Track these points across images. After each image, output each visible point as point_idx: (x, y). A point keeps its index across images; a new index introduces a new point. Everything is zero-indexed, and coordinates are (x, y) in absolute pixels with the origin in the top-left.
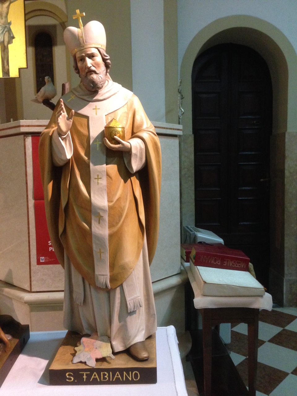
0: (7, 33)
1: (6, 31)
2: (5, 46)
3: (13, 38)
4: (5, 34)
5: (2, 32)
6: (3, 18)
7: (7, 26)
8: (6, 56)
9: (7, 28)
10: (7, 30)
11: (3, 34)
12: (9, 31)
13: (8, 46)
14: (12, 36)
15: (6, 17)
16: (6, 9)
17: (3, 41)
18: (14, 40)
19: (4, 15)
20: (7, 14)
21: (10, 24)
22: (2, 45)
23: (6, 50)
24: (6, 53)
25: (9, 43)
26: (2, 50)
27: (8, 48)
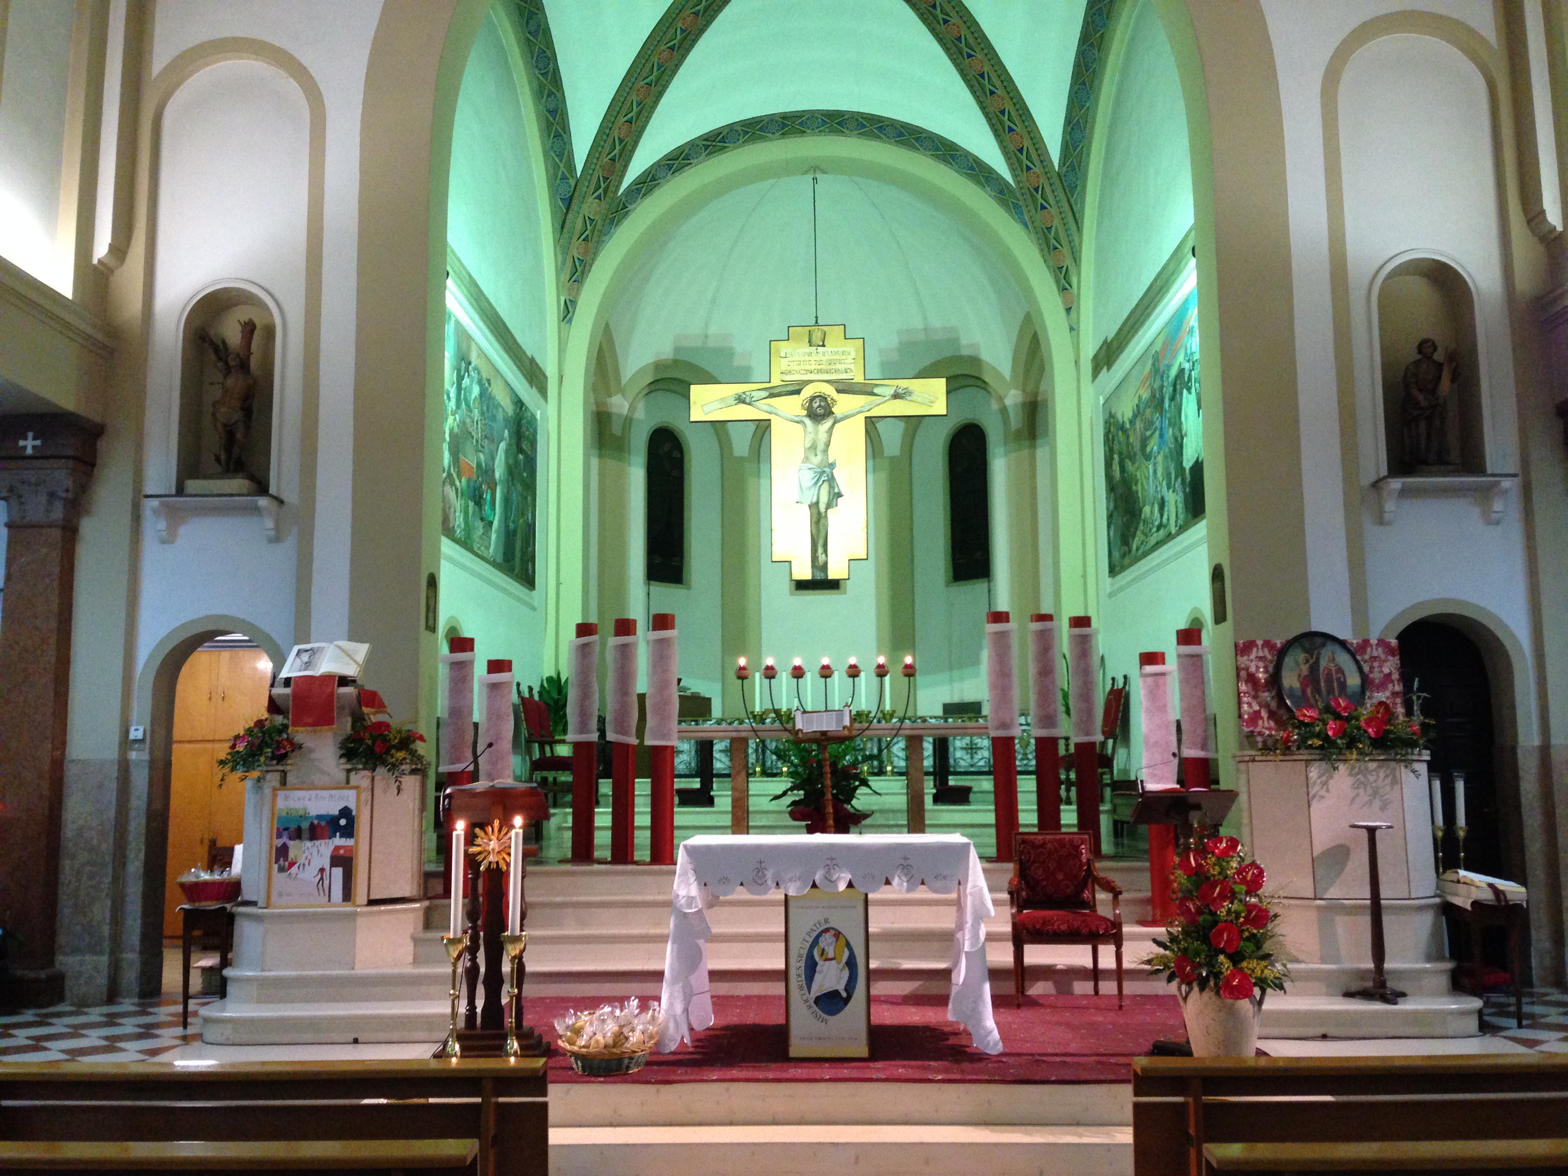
0: (826, 485)
1: (823, 481)
2: (819, 513)
3: (839, 495)
4: (820, 486)
5: (816, 483)
6: (819, 453)
7: (827, 470)
8: (822, 534)
9: (825, 475)
10: (826, 479)
11: (817, 487)
12: (831, 480)
13: (826, 512)
14: (836, 490)
15: (825, 451)
16: (826, 435)
17: (817, 503)
18: (840, 500)
19: (821, 446)
20: (828, 444)
21: (832, 466)
22: (815, 511)
23: (822, 521)
24: (821, 527)
25: (829, 506)
26: (814, 519)
27: (826, 516)
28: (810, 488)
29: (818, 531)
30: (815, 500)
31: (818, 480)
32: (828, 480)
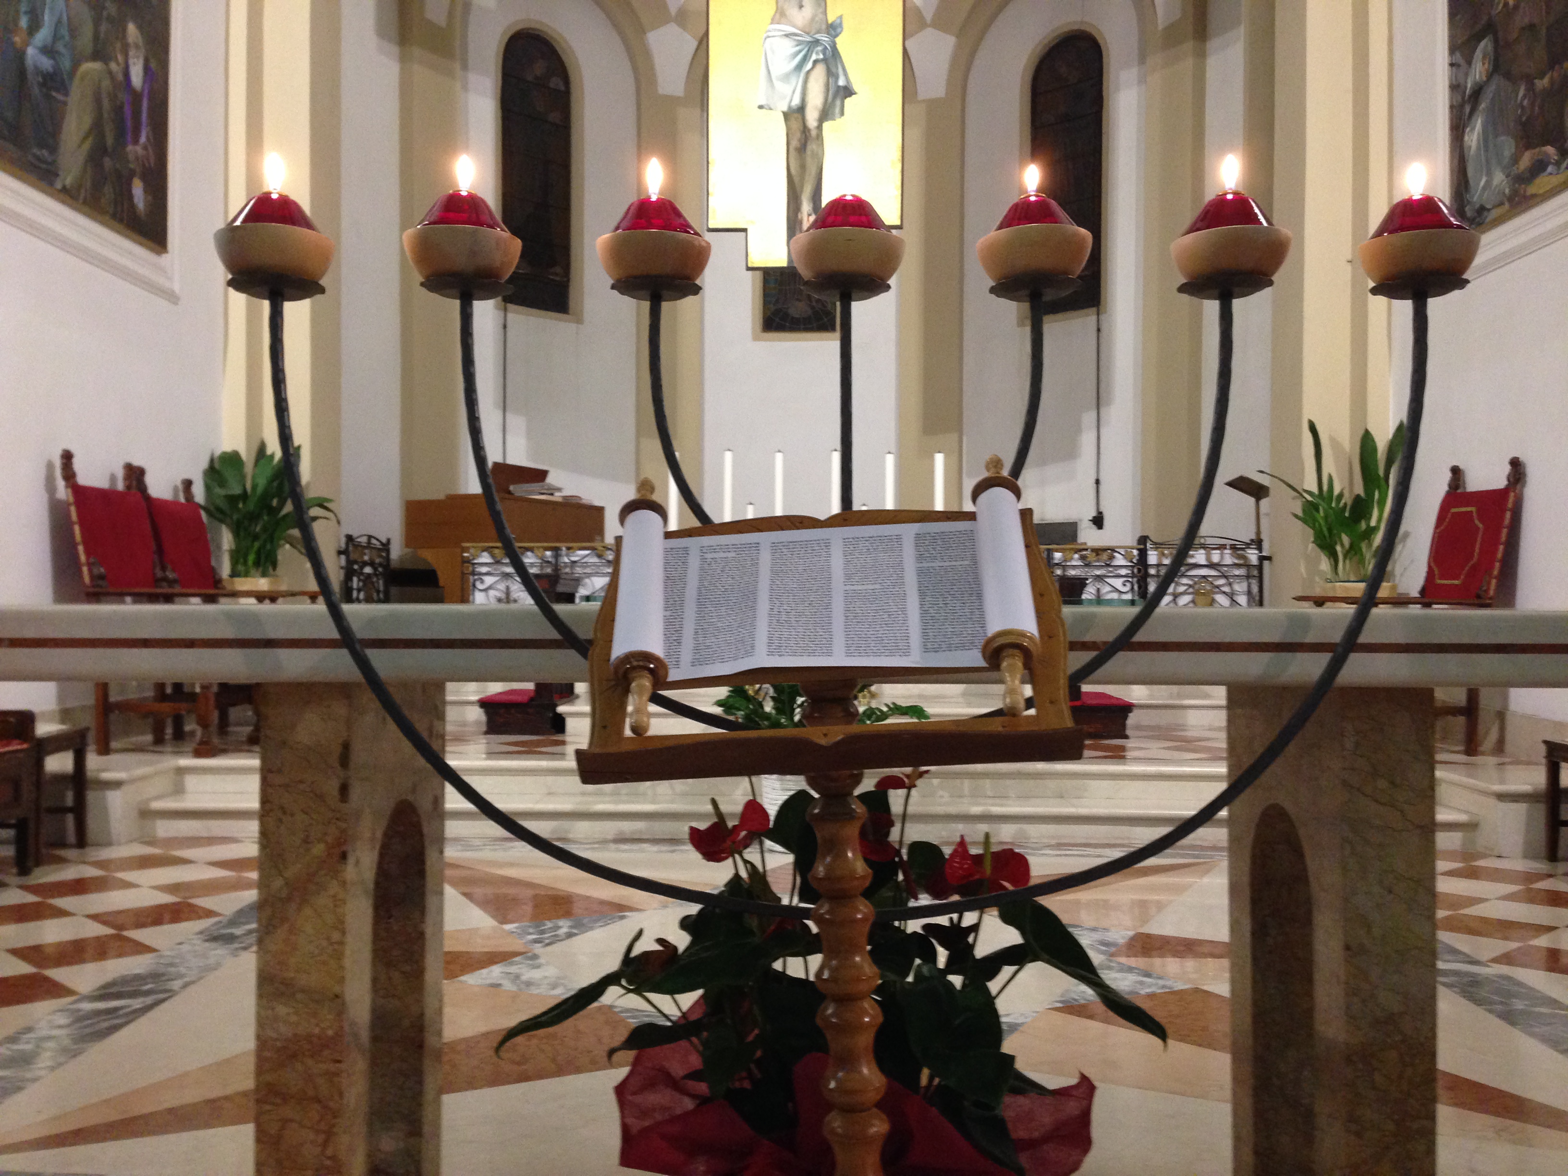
0: (819, 74)
1: (816, 62)
2: (805, 129)
3: (848, 92)
4: (808, 72)
5: (799, 67)
6: (807, 3)
7: (824, 38)
8: (812, 170)
9: (820, 48)
10: (821, 56)
11: (802, 75)
12: (832, 60)
13: (820, 127)
14: (841, 82)
17: (802, 108)
18: (848, 101)
21: (834, 29)
22: (796, 125)
23: (812, 147)
24: (809, 160)
25: (825, 114)
26: (795, 143)
27: (819, 137)
28: (786, 78)
29: (803, 167)
30: (796, 101)
31: (805, 59)
32: (825, 60)
